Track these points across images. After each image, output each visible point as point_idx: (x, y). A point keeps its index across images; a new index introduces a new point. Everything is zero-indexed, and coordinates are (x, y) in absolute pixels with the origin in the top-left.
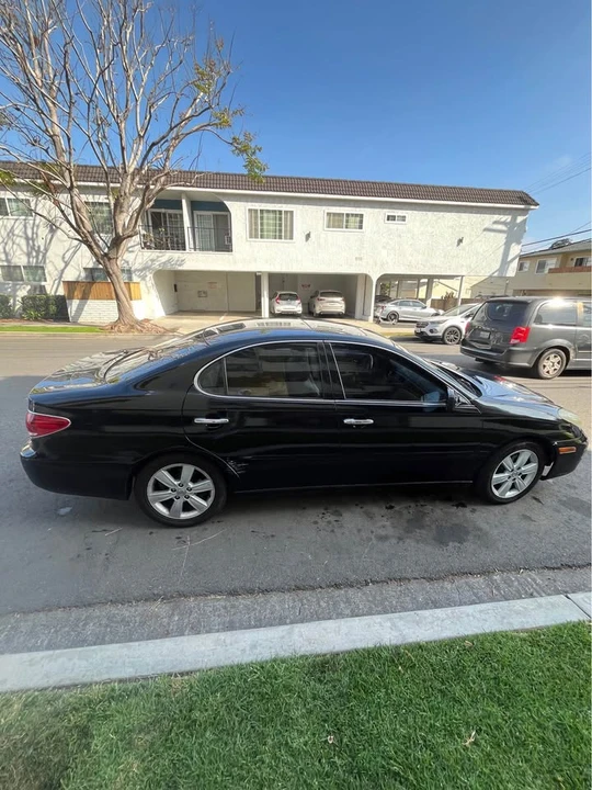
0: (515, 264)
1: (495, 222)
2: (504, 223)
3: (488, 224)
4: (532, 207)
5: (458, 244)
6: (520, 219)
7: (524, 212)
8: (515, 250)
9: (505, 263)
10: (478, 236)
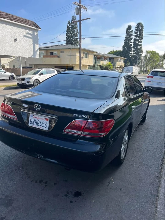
0: (38, 53)
1: (27, 33)
2: (30, 34)
3: (25, 34)
4: (39, 29)
5: (15, 42)
6: (36, 34)
7: (37, 31)
8: (37, 47)
9: (35, 52)
10: (22, 39)
